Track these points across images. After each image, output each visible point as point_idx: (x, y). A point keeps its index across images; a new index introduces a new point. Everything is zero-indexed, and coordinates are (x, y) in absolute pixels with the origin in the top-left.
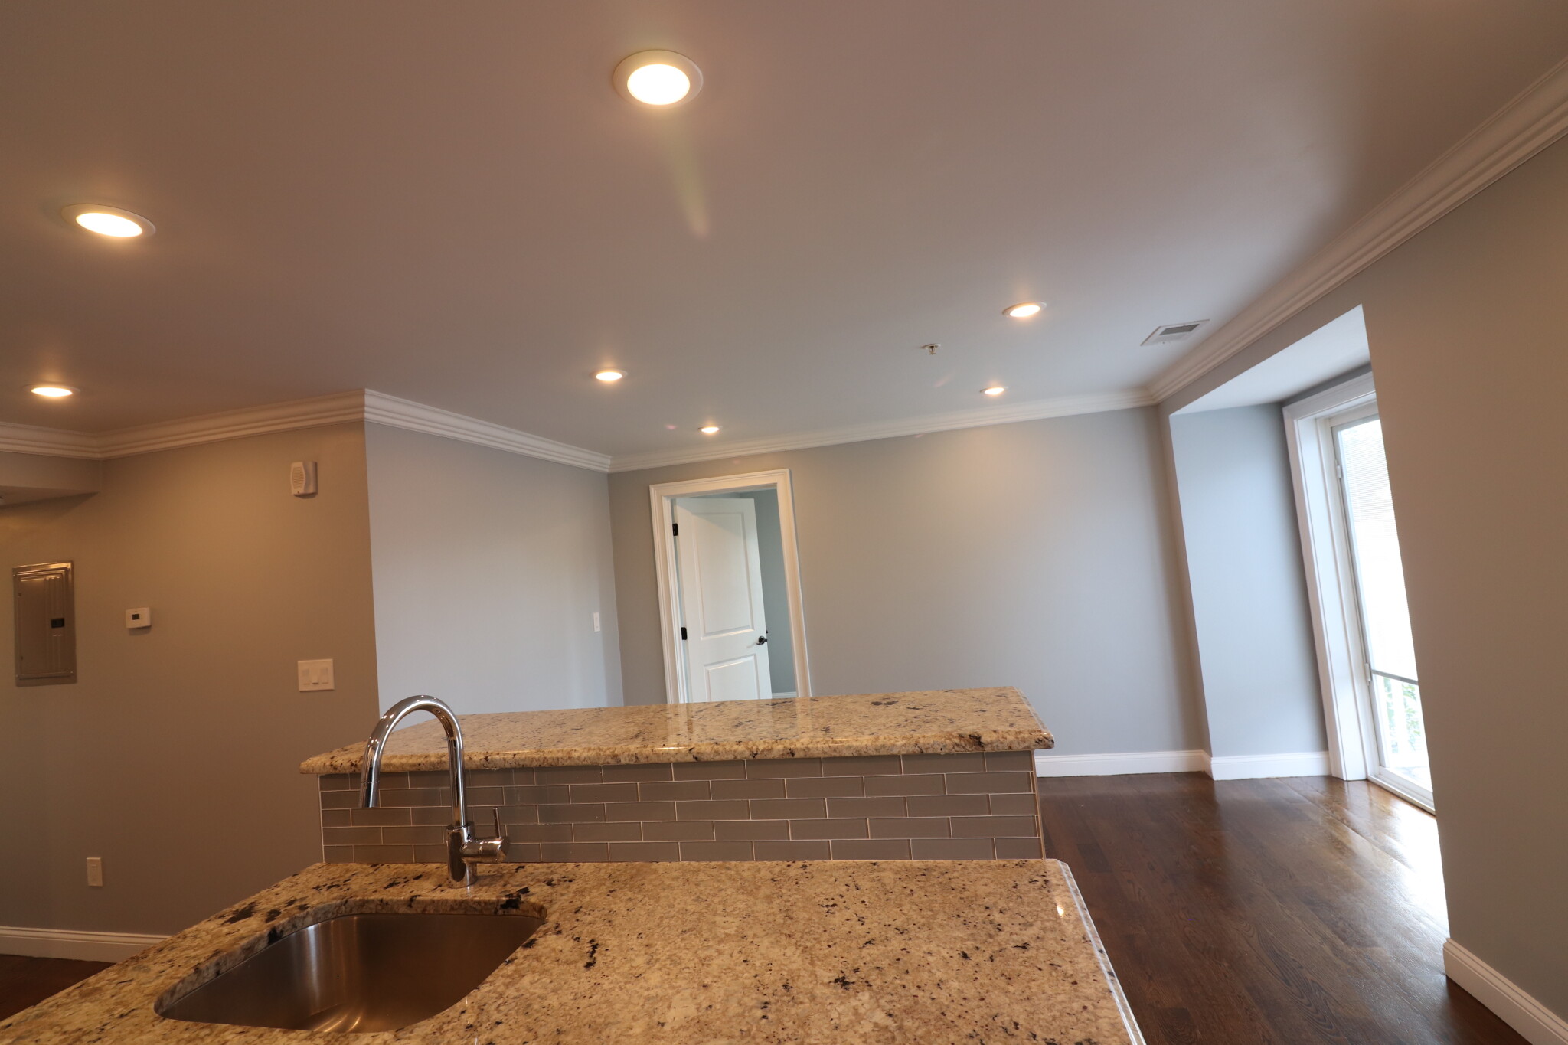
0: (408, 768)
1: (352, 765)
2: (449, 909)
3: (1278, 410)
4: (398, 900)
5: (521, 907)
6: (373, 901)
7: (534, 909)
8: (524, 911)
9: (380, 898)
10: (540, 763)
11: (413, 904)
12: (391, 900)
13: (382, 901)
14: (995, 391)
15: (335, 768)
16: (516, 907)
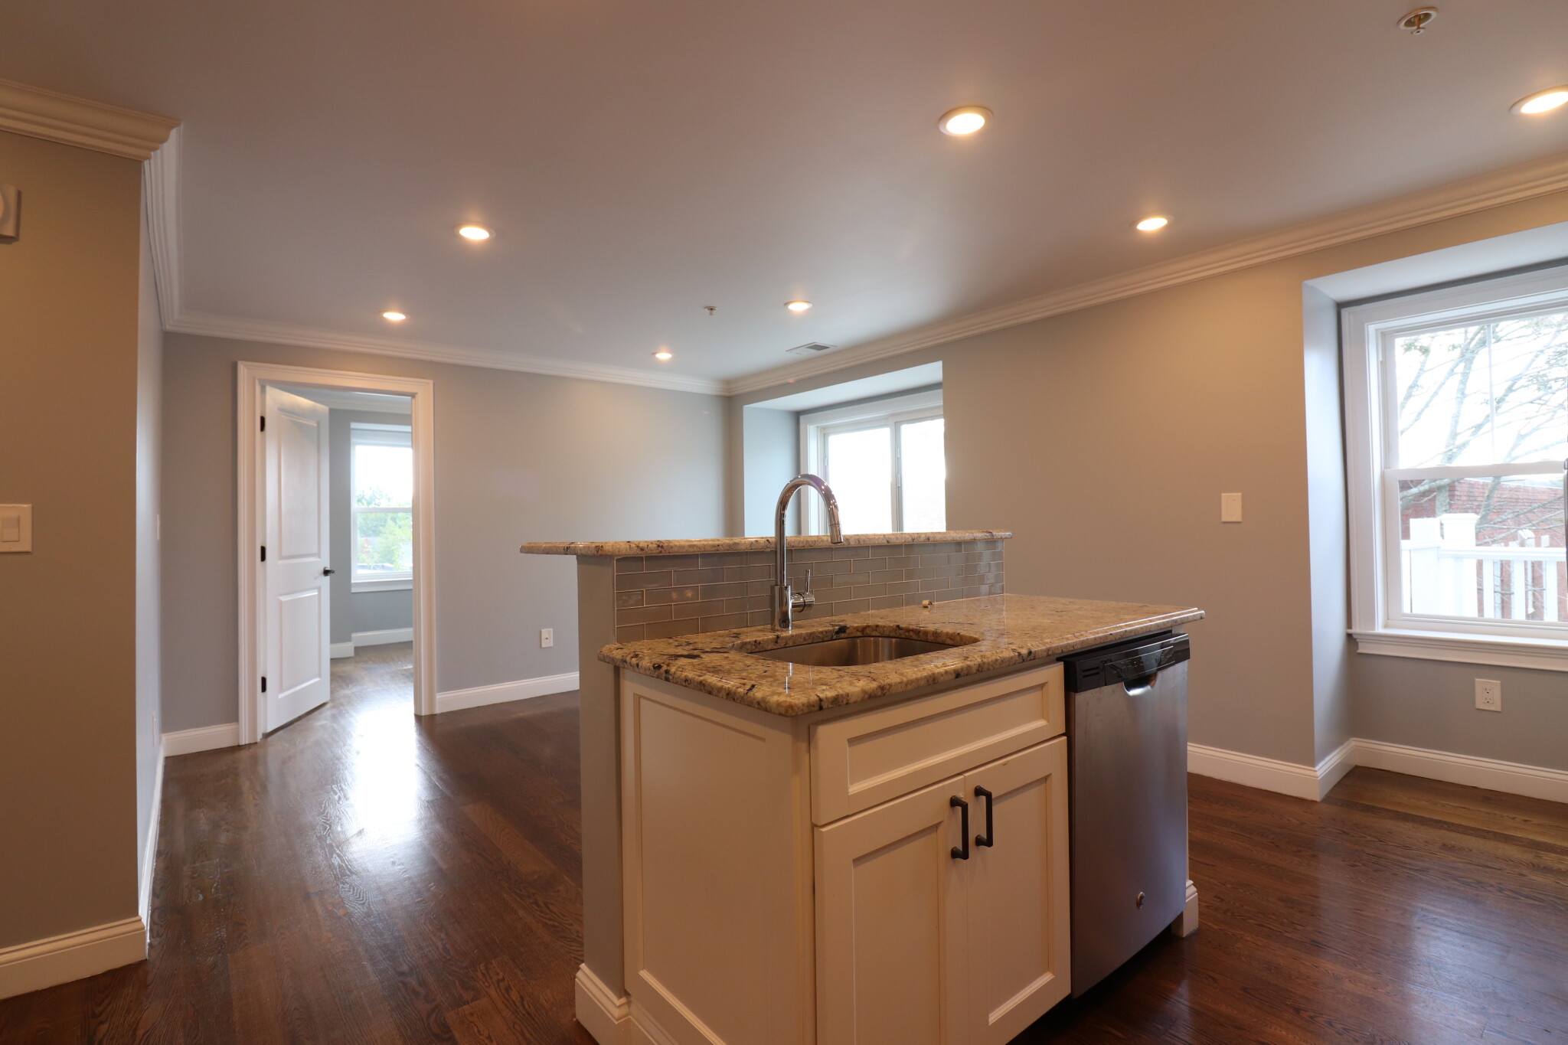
0: (709, 549)
1: (659, 546)
2: (802, 640)
3: (797, 415)
4: (768, 639)
5: (847, 631)
6: (749, 642)
7: (858, 630)
8: (849, 634)
9: (755, 639)
10: (804, 544)
11: (779, 641)
12: (763, 640)
13: (756, 641)
14: (664, 356)
15: (642, 549)
16: (844, 632)
